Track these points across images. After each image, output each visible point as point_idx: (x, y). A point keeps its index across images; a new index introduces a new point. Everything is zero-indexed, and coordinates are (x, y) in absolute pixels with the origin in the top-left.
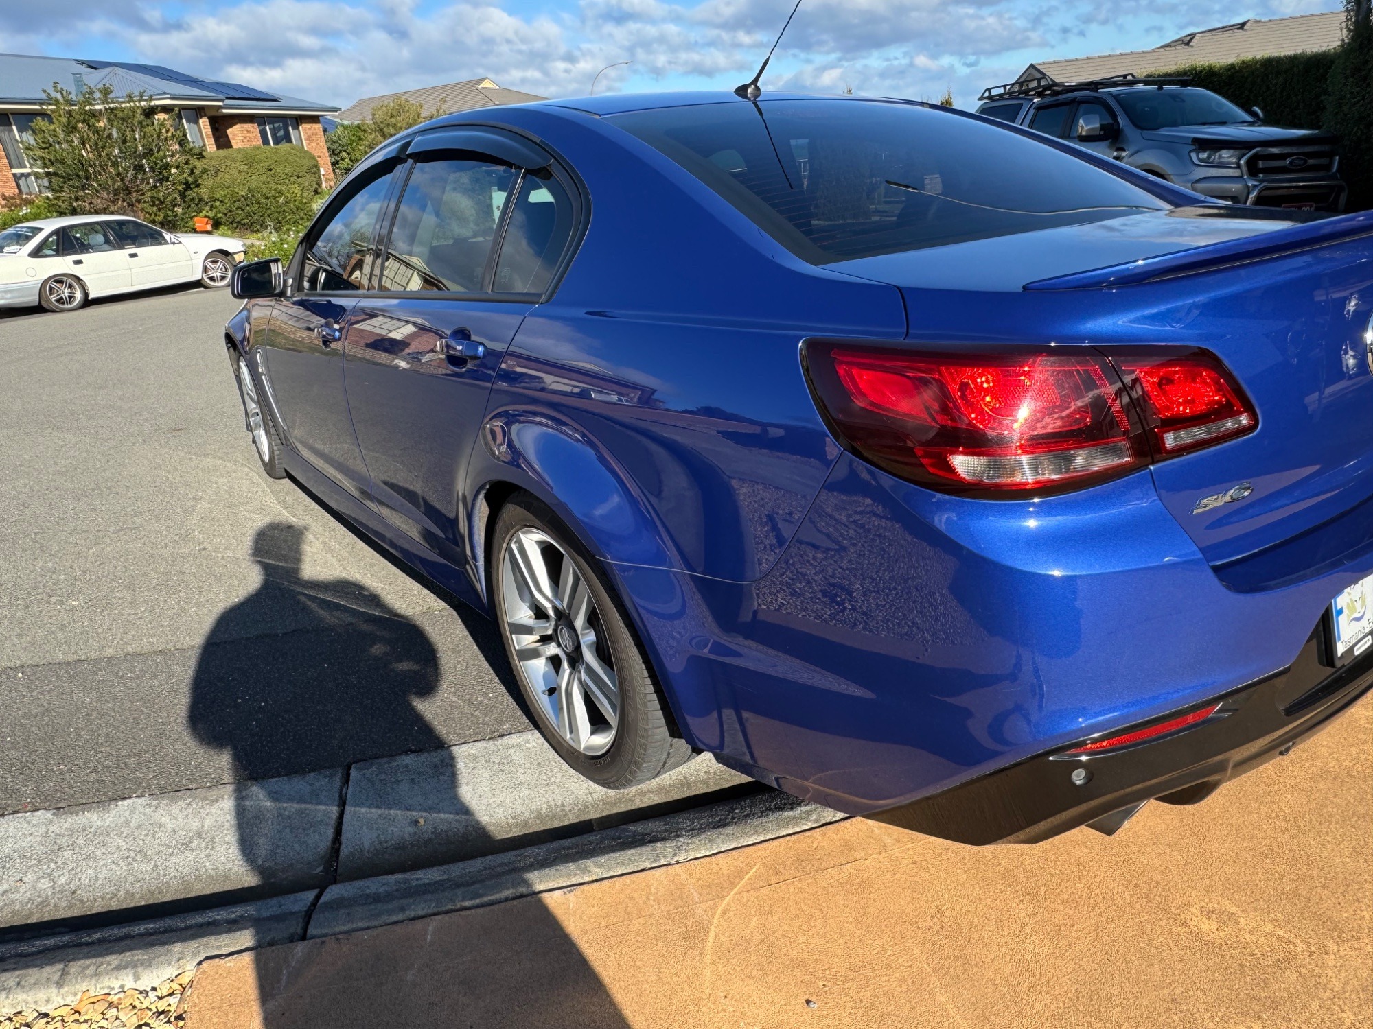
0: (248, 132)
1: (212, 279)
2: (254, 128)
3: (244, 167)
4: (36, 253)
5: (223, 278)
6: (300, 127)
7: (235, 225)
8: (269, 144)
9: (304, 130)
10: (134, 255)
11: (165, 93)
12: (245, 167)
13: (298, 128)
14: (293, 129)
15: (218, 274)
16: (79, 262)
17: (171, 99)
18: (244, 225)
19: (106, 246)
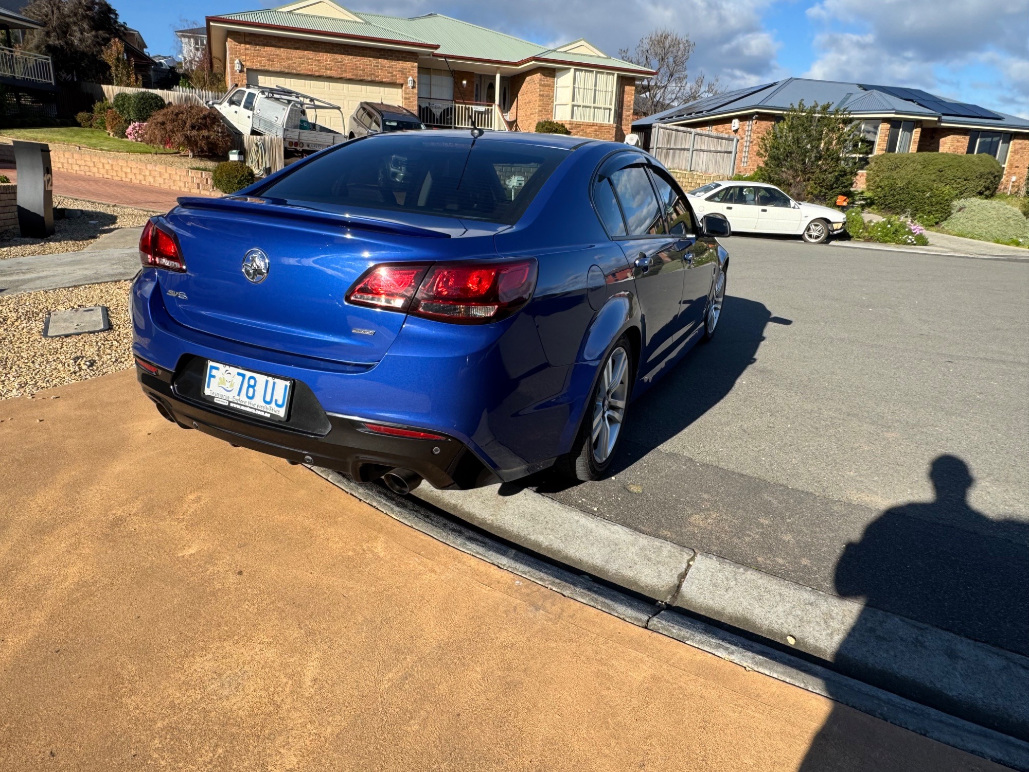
0: (958, 141)
1: (810, 236)
2: (964, 140)
3: (919, 167)
4: (710, 199)
5: (817, 237)
6: (1011, 142)
7: (883, 206)
8: (973, 152)
9: (1014, 144)
10: (764, 211)
11: (893, 109)
12: (921, 167)
13: (1009, 143)
14: (1003, 143)
15: (815, 234)
16: (730, 208)
17: (895, 113)
18: (889, 207)
19: (752, 202)
